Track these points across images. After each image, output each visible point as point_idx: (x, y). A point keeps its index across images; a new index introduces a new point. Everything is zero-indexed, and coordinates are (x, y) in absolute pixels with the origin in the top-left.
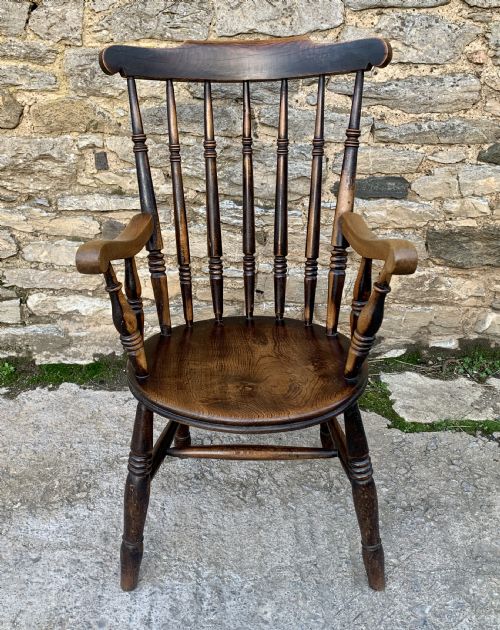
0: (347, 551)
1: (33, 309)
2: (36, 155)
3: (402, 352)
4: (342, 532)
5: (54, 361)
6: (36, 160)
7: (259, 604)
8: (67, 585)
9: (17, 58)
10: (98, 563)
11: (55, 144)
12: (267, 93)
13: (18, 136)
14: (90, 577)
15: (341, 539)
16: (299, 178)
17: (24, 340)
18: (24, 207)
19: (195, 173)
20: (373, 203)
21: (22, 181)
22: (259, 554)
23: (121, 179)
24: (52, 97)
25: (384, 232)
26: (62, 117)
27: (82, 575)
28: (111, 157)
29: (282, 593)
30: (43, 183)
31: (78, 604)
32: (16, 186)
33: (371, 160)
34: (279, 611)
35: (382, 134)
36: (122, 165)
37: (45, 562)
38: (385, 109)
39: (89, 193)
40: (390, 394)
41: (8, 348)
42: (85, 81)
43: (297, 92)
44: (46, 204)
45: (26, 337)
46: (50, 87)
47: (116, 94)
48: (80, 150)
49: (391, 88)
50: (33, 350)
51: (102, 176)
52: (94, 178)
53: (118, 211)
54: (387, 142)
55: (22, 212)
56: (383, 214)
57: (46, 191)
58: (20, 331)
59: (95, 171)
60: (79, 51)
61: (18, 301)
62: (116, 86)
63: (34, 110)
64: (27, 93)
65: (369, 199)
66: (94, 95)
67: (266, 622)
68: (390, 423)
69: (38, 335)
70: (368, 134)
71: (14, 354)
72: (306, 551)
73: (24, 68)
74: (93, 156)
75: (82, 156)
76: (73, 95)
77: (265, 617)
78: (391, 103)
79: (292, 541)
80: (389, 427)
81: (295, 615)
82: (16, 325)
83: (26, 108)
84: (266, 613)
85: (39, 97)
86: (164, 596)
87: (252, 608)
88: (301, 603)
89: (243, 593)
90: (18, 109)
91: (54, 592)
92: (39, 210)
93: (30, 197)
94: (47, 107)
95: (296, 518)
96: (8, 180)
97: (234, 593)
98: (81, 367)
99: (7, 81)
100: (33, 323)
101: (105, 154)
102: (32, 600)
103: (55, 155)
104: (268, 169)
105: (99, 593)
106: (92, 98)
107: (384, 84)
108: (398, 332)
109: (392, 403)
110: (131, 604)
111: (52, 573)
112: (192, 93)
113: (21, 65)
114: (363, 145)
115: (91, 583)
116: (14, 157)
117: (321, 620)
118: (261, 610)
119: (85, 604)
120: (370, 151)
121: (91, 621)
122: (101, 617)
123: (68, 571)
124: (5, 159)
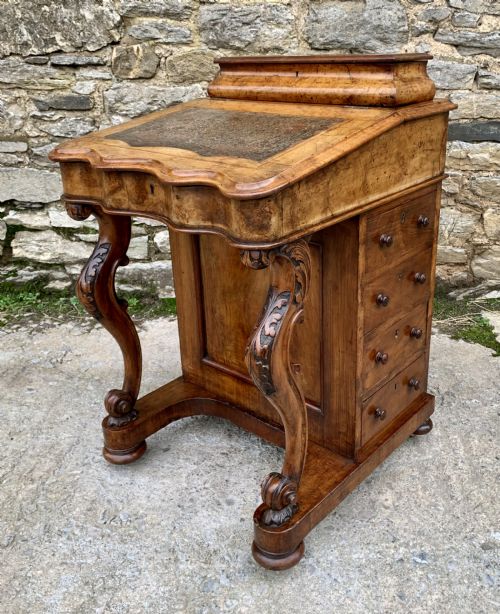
0: (462, 453)
1: (159, 245)
2: (168, 102)
4: (456, 437)
7: (379, 493)
8: (195, 471)
9: (158, 15)
10: (223, 454)
11: (187, 92)
12: (379, 43)
13: (155, 85)
14: (217, 465)
15: (455, 443)
17: (149, 274)
20: (477, 146)
24: (186, 49)
25: (486, 174)
26: (194, 67)
27: (209, 463)
29: (402, 484)
31: (207, 486)
33: (475, 105)
34: (398, 499)
35: (485, 80)
38: (488, 58)
40: (493, 328)
41: (134, 283)
42: (216, 34)
43: (406, 42)
45: (150, 272)
46: (184, 40)
47: (243, 46)
49: (495, 37)
50: (157, 285)
54: (490, 88)
56: (486, 156)
58: (146, 266)
60: (212, 7)
61: (146, 238)
62: (243, 38)
63: (170, 61)
64: (164, 46)
65: (473, 142)
66: (223, 47)
67: (387, 508)
68: (494, 352)
69: (163, 270)
70: (472, 81)
71: (139, 288)
73: (164, 23)
76: (204, 47)
77: (386, 503)
78: (493, 52)
80: (494, 356)
81: (416, 503)
82: (143, 261)
83: (163, 60)
84: (386, 500)
85: (174, 49)
87: (373, 496)
88: (420, 493)
90: (157, 59)
91: (184, 475)
94: (181, 58)
99: (147, 35)
100: (159, 259)
102: (165, 481)
105: (226, 478)
106: (221, 50)
107: (487, 34)
111: (181, 461)
112: (310, 44)
113: (160, 21)
114: (467, 91)
115: (218, 469)
116: (149, 103)
117: (442, 508)
118: (382, 498)
119: (214, 486)
120: (474, 97)
121: (221, 501)
122: (230, 497)
123: (196, 460)
124: (142, 105)
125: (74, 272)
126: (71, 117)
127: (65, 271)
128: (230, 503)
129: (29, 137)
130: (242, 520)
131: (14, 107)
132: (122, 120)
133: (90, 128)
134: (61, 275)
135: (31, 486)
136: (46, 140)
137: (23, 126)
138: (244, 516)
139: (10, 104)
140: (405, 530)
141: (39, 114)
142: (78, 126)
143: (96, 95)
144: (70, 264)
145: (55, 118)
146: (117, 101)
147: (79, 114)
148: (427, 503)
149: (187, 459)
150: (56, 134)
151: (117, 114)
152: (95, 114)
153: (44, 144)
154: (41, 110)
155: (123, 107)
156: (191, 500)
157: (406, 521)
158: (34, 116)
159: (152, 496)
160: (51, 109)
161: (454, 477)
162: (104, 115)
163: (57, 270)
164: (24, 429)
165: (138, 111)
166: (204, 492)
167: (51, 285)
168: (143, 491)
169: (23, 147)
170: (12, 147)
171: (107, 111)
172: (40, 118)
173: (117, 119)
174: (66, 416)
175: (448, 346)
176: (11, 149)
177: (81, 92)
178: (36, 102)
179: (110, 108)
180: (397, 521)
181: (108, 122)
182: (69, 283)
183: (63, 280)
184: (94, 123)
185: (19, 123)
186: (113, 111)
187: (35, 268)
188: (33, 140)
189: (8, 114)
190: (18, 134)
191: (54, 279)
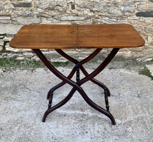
0: (147, 114)
3: (151, 59)
4: (145, 108)
5: (56, 61)
6: (55, 6)
7: (127, 128)
8: (75, 122)
11: (61, 2)
14: (80, 120)
15: (145, 110)
16: (127, 11)
17: (48, 55)
18: (51, 19)
19: (98, 10)
20: (147, 18)
21: (51, 12)
22: (124, 114)
23: (78, 11)
25: (149, 26)
27: (78, 120)
28: (76, 6)
29: (133, 125)
30: (56, 12)
31: (79, 127)
32: (49, 13)
33: (148, 6)
34: (133, 129)
36: (79, 8)
37: (68, 116)
39: (69, 15)
40: (150, 71)
44: (57, 18)
45: (49, 54)
48: (68, 3)
50: (51, 58)
51: (73, 11)
52: (71, 11)
53: (77, 20)
54: (152, 1)
55: (51, 20)
56: (150, 21)
57: (57, 15)
58: (47, 53)
59: (71, 9)
65: (146, 17)
67: (130, 132)
68: (151, 79)
69: (52, 54)
72: (137, 114)
74: (71, 5)
75: (68, 5)
79: (132, 111)
80: (151, 80)
81: (138, 131)
82: (46, 51)
84: (129, 130)
86: (101, 125)
87: (125, 129)
88: (138, 127)
89: (122, 124)
91: (72, 124)
92: (55, 20)
93: (53, 16)
95: (132, 105)
96: (47, 12)
97: (119, 125)
98: (63, 62)
100: (51, 51)
101: (74, 5)
102: (67, 126)
103: (61, 5)
104: (119, 9)
105: (84, 124)
108: (151, 54)
109: (151, 73)
110: (93, 127)
111: (70, 119)
114: (146, 2)
115: (81, 122)
116: (50, 5)
117: (144, 132)
118: (128, 129)
119: (81, 127)
120: (147, 4)
121: (84, 132)
122: (86, 131)
123: (74, 118)
124: (47, 6)
125: (25, 54)
126: (25, 9)
127: (22, 54)
128: (87, 132)
129: (11, 15)
130: (91, 138)
131: (6, 6)
132: (40, 10)
133: (31, 12)
134: (21, 55)
135: (29, 129)
136: (17, 16)
137: (9, 12)
138: (92, 137)
139: (5, 5)
140: (136, 139)
141: (14, 8)
142: (27, 12)
143: (32, 2)
144: (24, 52)
145: (19, 9)
146: (39, 4)
147: (27, 8)
148: (141, 131)
149: (71, 118)
150: (20, 14)
151: (39, 8)
152: (32, 8)
153: (16, 17)
154: (15, 7)
155: (41, 6)
156: (76, 132)
157: (136, 137)
158: (13, 9)
159: (64, 131)
160: (18, 6)
161: (146, 122)
162: (35, 8)
163: (20, 54)
164: (22, 110)
165: (46, 8)
166: (79, 129)
167: (18, 58)
168: (61, 130)
169: (9, 18)
170: (6, 18)
171: (36, 7)
172: (15, 9)
173: (39, 10)
174: (33, 104)
175: (138, 77)
176: (6, 19)
177: (28, 1)
178: (13, 4)
179: (37, 6)
180: (133, 137)
181: (36, 11)
182: (24, 58)
183: (21, 57)
184: (31, 11)
185: (8, 11)
186: (38, 7)
187: (13, 53)
188: (12, 16)
189: (4, 8)
190: (8, 14)
191: (19, 57)
